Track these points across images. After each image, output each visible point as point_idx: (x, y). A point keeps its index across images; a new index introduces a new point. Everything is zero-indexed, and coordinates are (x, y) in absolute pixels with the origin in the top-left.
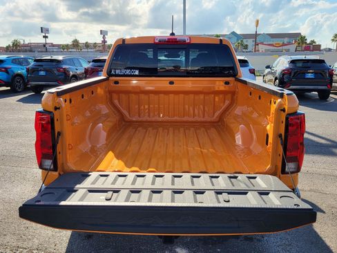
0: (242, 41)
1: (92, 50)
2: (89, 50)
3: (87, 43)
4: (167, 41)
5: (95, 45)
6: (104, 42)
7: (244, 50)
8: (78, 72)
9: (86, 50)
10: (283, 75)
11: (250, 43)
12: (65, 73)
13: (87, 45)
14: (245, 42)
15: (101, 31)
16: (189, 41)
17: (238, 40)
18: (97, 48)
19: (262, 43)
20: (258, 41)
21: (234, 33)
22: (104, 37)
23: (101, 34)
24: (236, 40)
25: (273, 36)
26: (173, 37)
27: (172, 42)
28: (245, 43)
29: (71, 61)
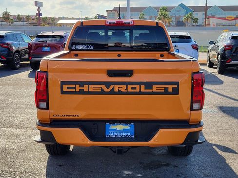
0: (191, 14)
1: (25, 23)
2: (22, 23)
3: (19, 15)
4: (116, 24)
5: (28, 18)
6: (39, 14)
7: (194, 24)
8: (22, 47)
9: (18, 23)
10: (225, 50)
11: (200, 16)
12: (8, 48)
13: (19, 18)
14: (195, 15)
15: (35, 2)
16: (132, 24)
17: (187, 13)
18: (31, 21)
19: (213, 17)
20: (209, 14)
21: (182, 5)
22: (39, 9)
23: (36, 5)
24: (185, 14)
25: (225, 9)
26: (120, 21)
27: (120, 24)
28: (195, 17)
29: (14, 37)
